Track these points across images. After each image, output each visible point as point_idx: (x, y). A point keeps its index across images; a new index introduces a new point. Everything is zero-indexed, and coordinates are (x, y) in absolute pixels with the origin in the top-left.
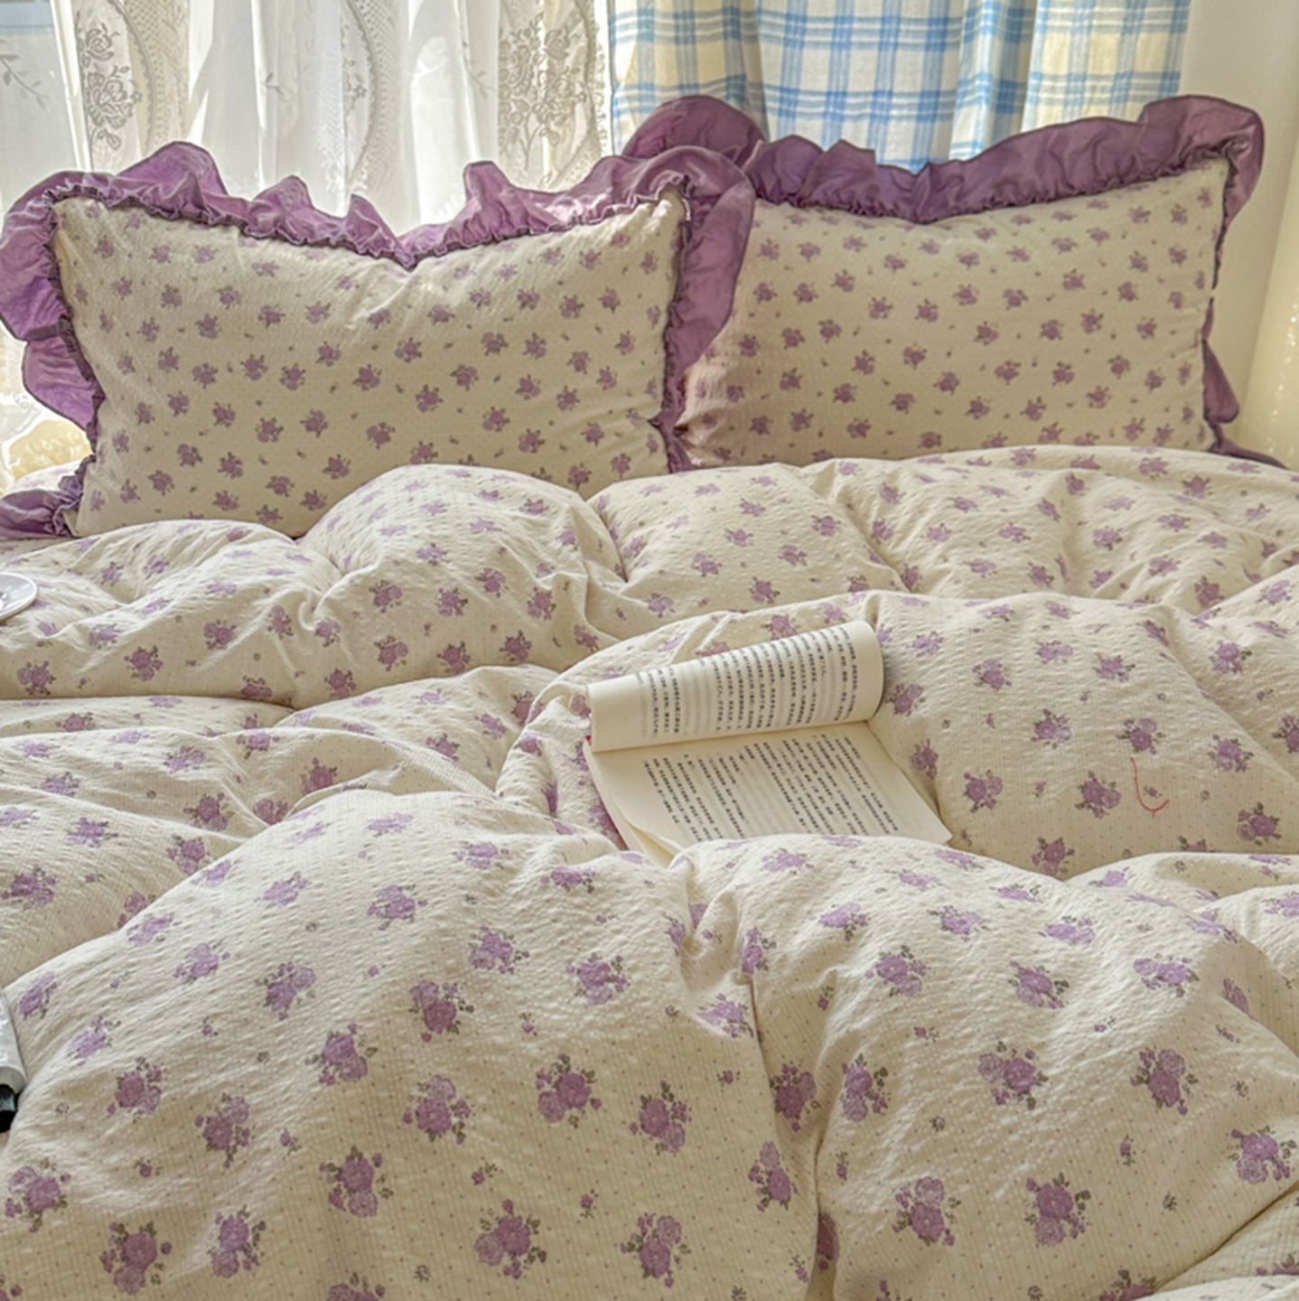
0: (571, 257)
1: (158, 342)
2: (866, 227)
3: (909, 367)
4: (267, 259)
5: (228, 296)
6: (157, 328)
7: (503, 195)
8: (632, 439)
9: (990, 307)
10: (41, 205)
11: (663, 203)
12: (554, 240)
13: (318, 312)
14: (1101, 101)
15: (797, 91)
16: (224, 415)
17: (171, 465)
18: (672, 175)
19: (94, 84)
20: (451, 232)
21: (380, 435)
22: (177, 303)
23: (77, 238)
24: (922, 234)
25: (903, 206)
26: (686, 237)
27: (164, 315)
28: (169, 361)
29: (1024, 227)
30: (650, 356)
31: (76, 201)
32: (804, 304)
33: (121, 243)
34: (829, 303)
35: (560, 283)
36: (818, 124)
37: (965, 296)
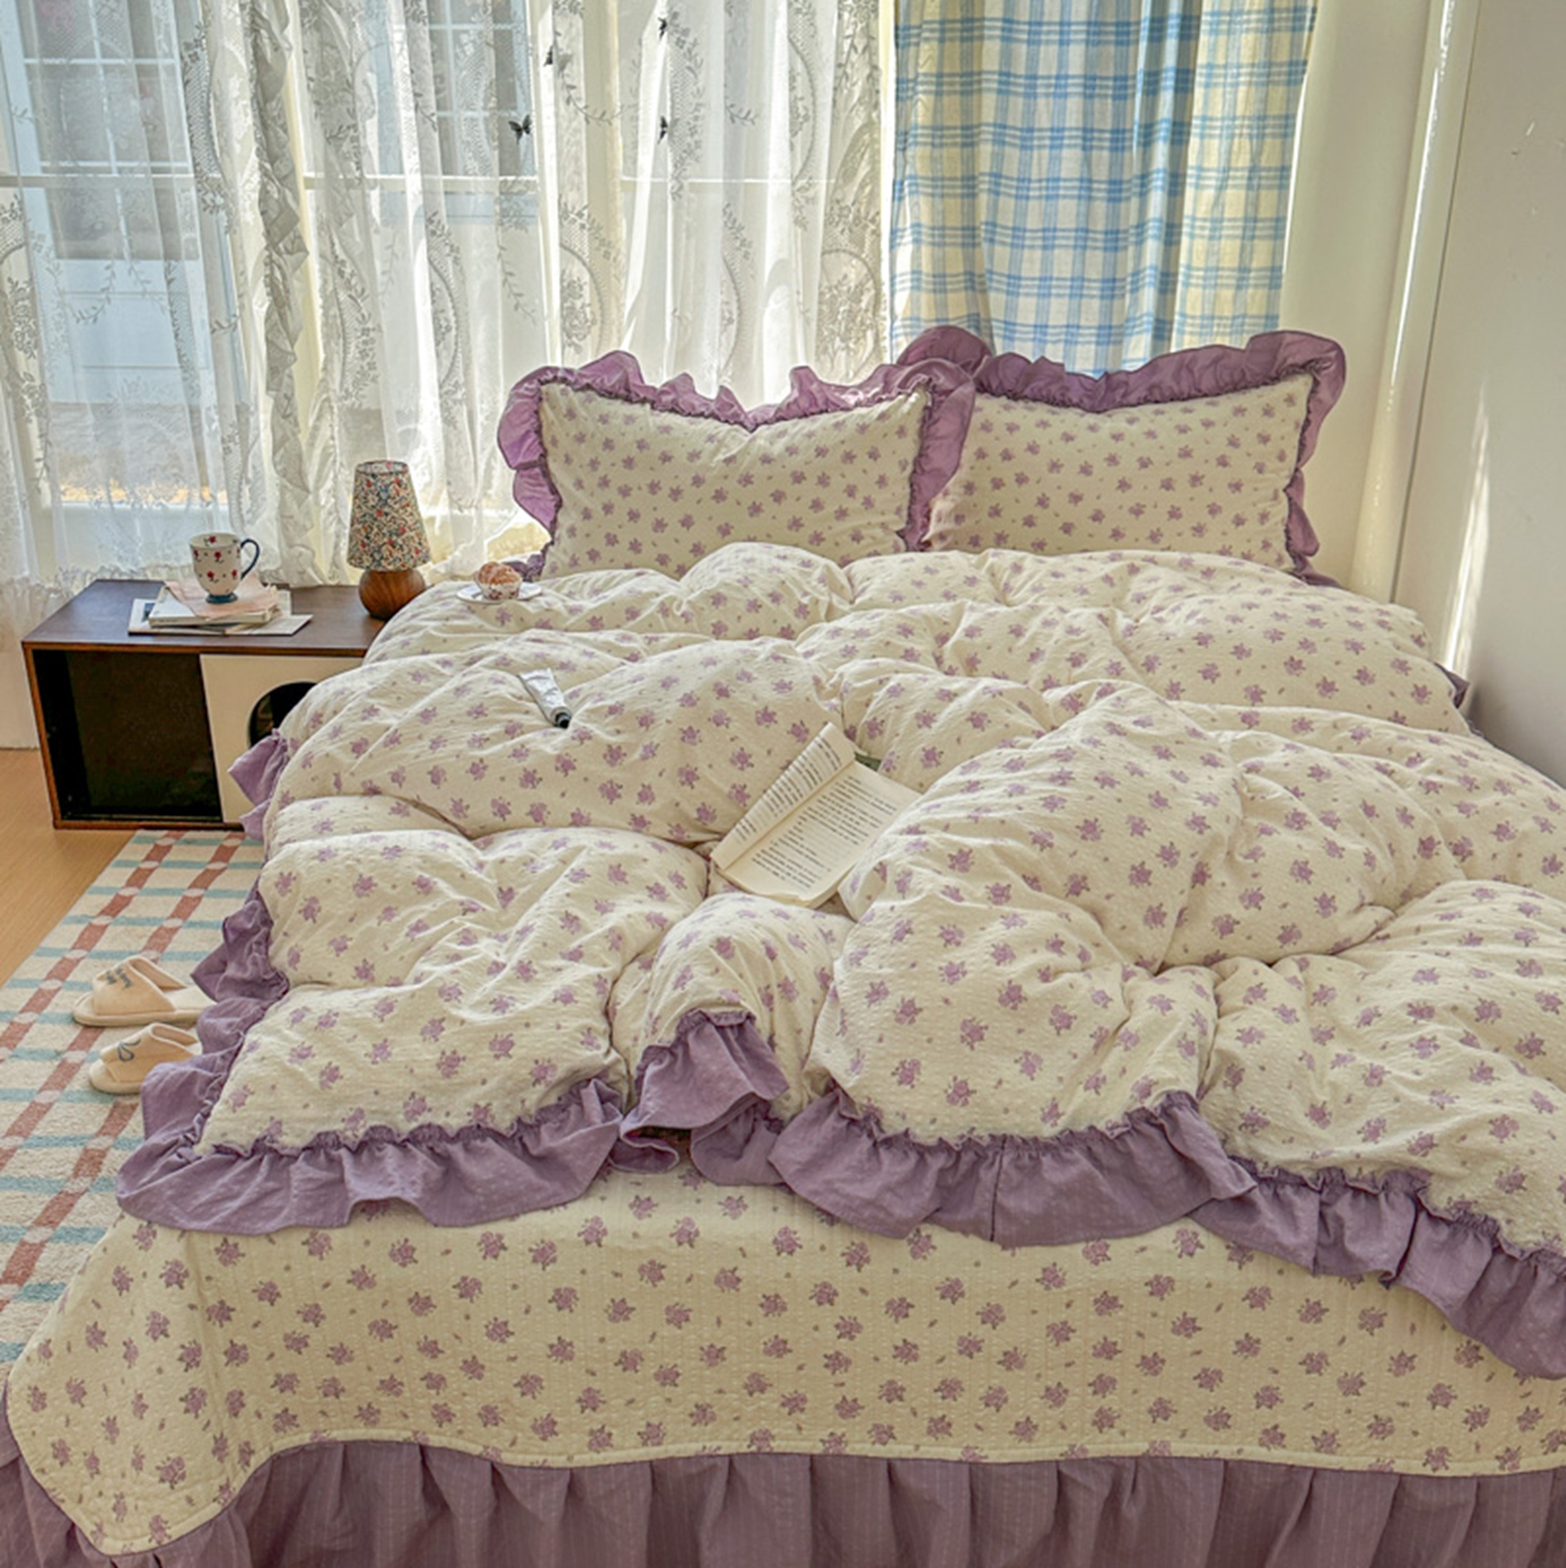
0: (851, 427)
1: (599, 471)
2: (1054, 413)
3: (1072, 506)
4: (666, 423)
5: (641, 445)
6: (599, 463)
7: (814, 387)
8: (882, 542)
9: (1128, 467)
10: (532, 386)
11: (915, 395)
12: (842, 416)
13: (694, 456)
14: (1224, 334)
15: (1016, 324)
16: (634, 516)
17: (599, 544)
18: (923, 377)
19: (568, 313)
20: (779, 409)
21: (725, 528)
22: (612, 448)
23: (554, 407)
24: (1091, 418)
25: (1086, 400)
26: (928, 417)
27: (604, 455)
28: (604, 483)
29: (1160, 417)
30: (900, 491)
31: (554, 385)
32: (1006, 462)
33: (582, 412)
34: (1023, 462)
35: (843, 442)
36: (1030, 345)
37: (1112, 460)
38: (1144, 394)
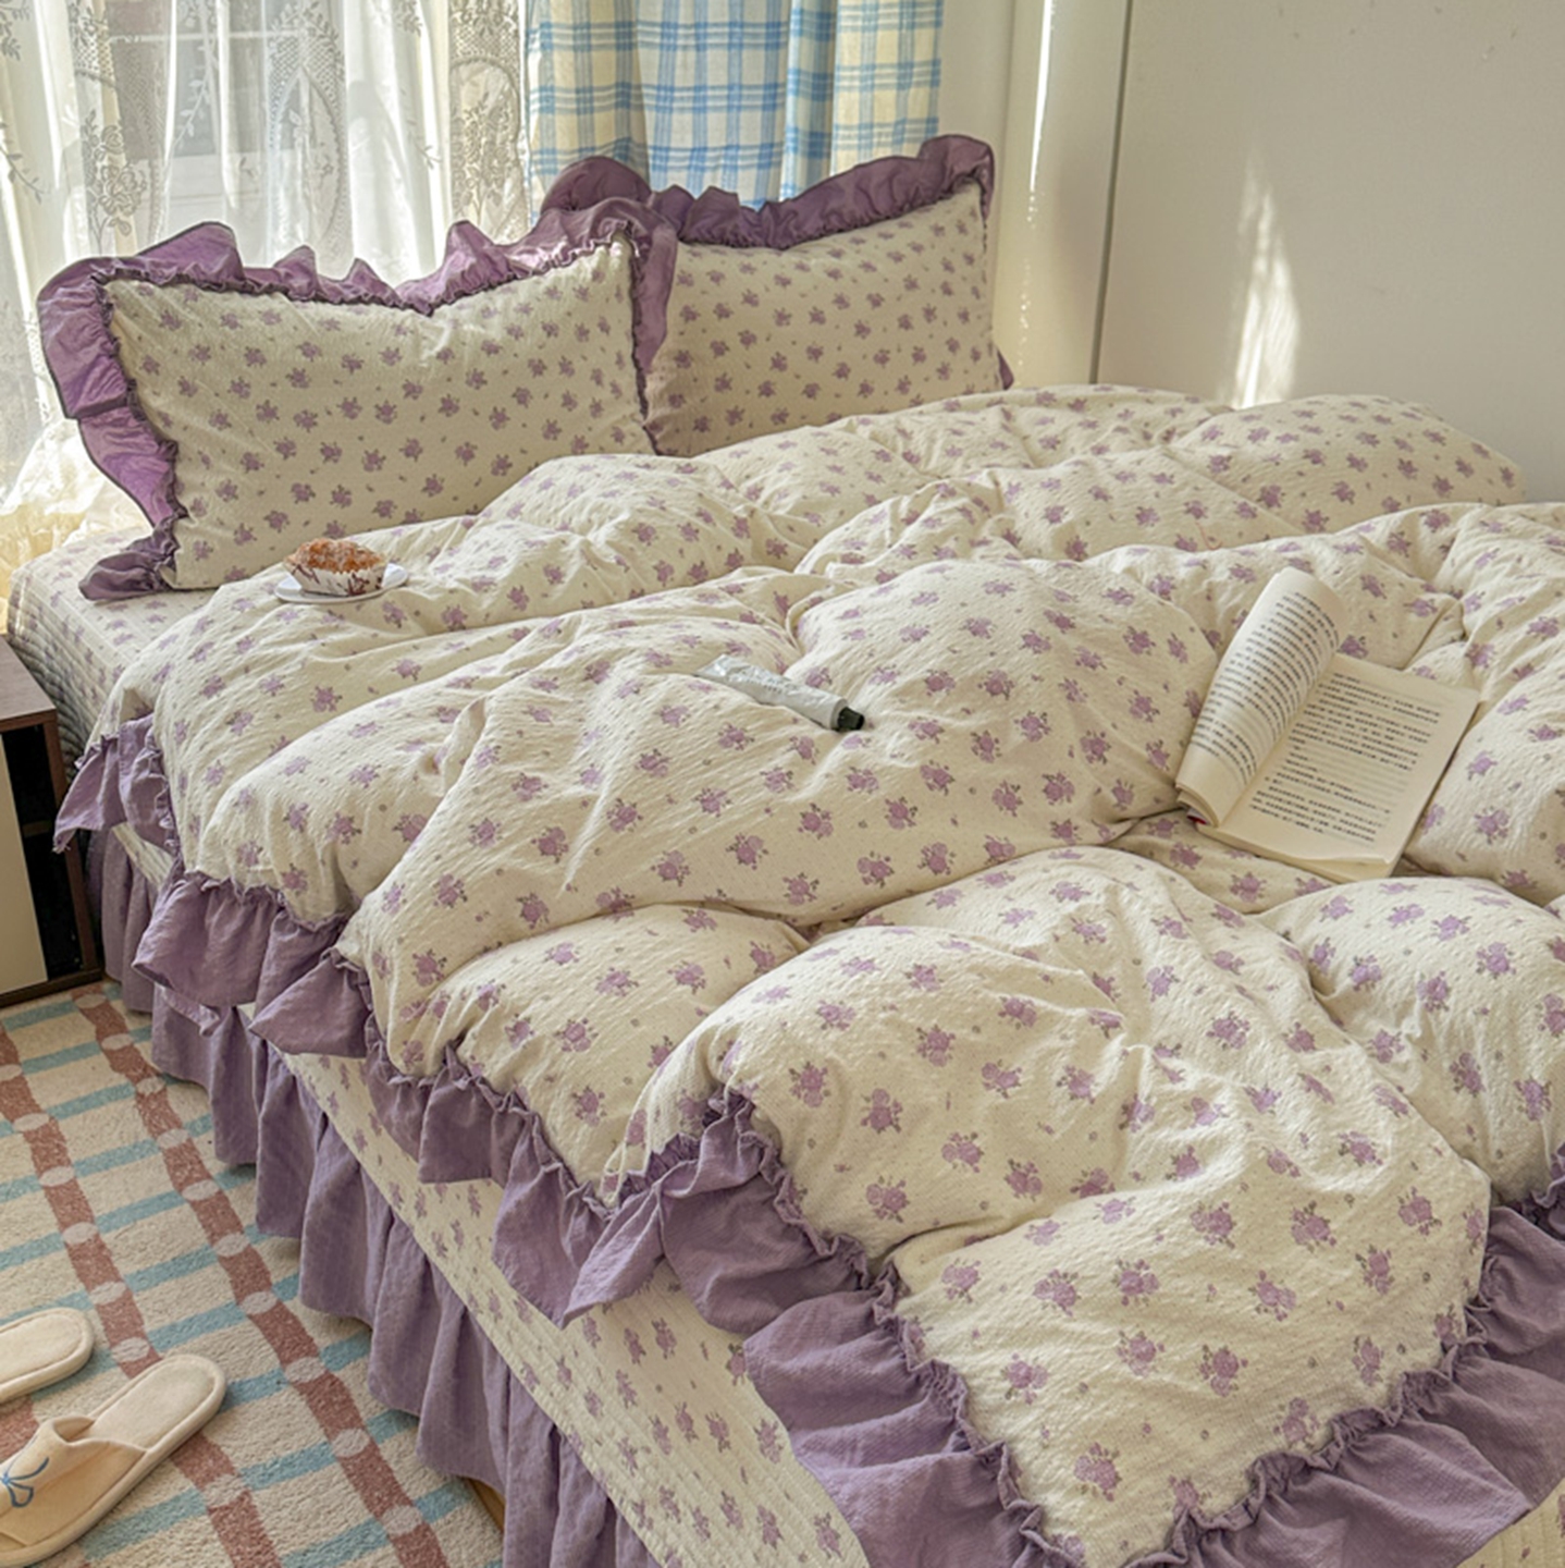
0: (567, 292)
1: (252, 397)
2: (748, 255)
3: (812, 363)
6: (248, 386)
7: (486, 247)
9: (860, 309)
10: (83, 290)
11: (615, 245)
13: (391, 356)
15: (668, 149)
16: (330, 453)
17: (286, 503)
18: (614, 222)
20: (452, 283)
21: (466, 454)
22: (261, 361)
23: (136, 315)
26: (636, 269)
27: (252, 373)
28: (268, 412)
29: (861, 246)
30: (631, 372)
31: (121, 283)
32: (724, 320)
33: (186, 315)
34: (744, 318)
35: (569, 314)
36: (690, 174)
37: (841, 301)
38: (821, 224)
